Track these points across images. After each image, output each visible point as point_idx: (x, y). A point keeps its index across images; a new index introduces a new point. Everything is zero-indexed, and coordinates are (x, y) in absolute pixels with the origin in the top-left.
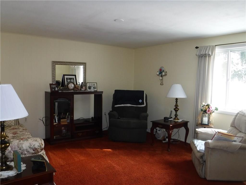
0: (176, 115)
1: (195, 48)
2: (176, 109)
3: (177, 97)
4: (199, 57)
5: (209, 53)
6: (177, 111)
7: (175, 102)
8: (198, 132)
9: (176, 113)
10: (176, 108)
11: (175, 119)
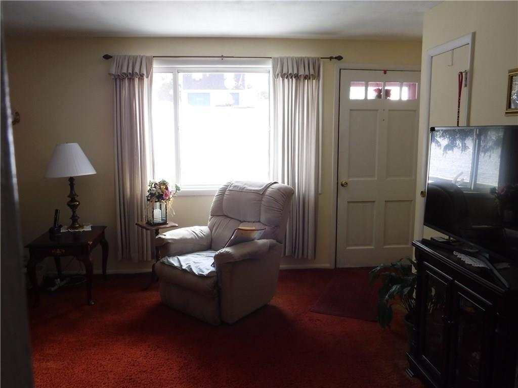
0: (74, 219)
1: (103, 59)
2: (73, 204)
3: (72, 175)
4: (116, 79)
5: (142, 72)
6: (76, 208)
7: (69, 187)
8: (170, 241)
9: (74, 212)
10: (73, 200)
11: (72, 227)
